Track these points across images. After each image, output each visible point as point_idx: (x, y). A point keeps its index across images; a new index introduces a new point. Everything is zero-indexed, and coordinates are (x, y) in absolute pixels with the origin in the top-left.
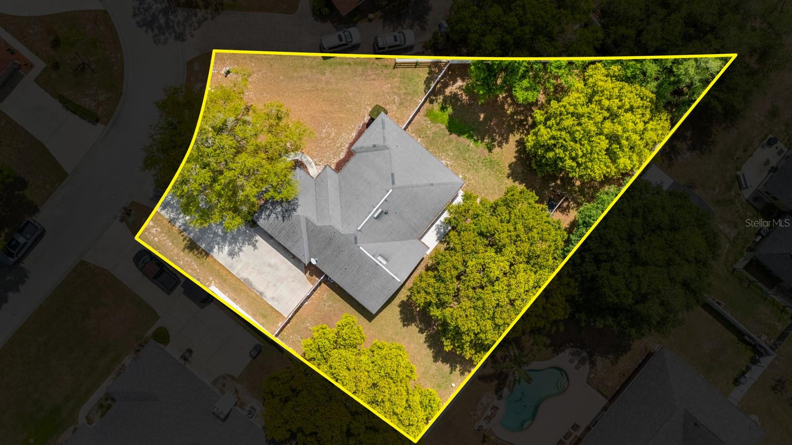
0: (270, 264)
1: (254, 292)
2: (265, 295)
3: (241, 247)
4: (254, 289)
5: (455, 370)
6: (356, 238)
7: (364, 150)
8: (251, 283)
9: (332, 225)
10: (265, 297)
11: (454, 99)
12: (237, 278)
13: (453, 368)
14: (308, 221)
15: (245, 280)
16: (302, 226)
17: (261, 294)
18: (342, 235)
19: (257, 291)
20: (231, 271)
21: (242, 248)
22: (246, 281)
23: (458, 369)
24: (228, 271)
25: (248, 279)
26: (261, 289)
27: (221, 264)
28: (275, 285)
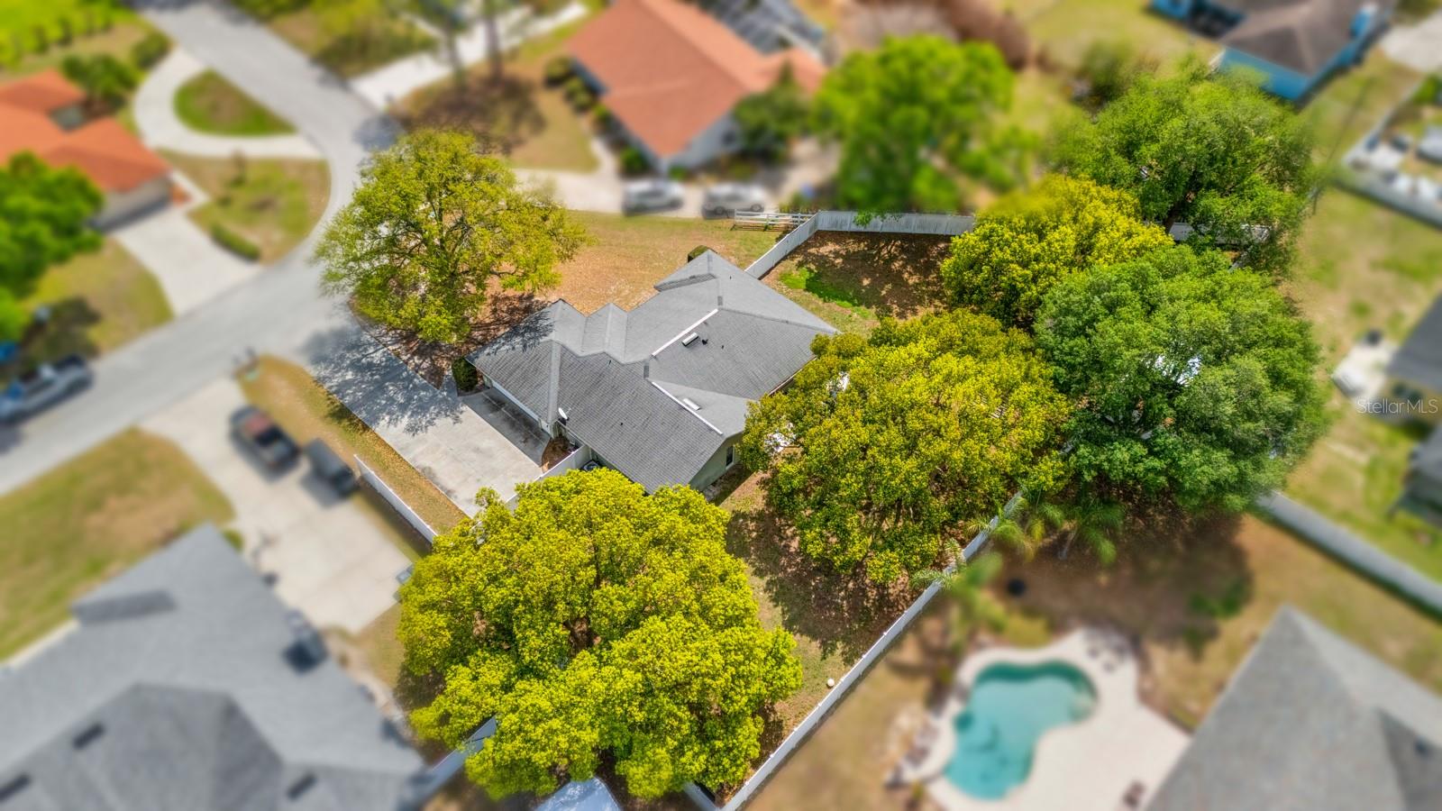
0: (478, 449)
1: (436, 489)
2: (455, 494)
3: (434, 419)
4: (437, 484)
5: (832, 652)
6: (646, 368)
7: (674, 284)
8: (434, 475)
9: (606, 351)
10: (456, 497)
11: (821, 260)
12: (410, 466)
13: (827, 649)
14: (564, 349)
15: (423, 470)
16: (553, 358)
17: (449, 492)
18: (623, 365)
19: (442, 488)
20: (402, 455)
21: (435, 421)
22: (427, 471)
23: (838, 652)
24: (396, 453)
25: (430, 468)
26: (450, 485)
27: (386, 445)
28: (479, 480)
